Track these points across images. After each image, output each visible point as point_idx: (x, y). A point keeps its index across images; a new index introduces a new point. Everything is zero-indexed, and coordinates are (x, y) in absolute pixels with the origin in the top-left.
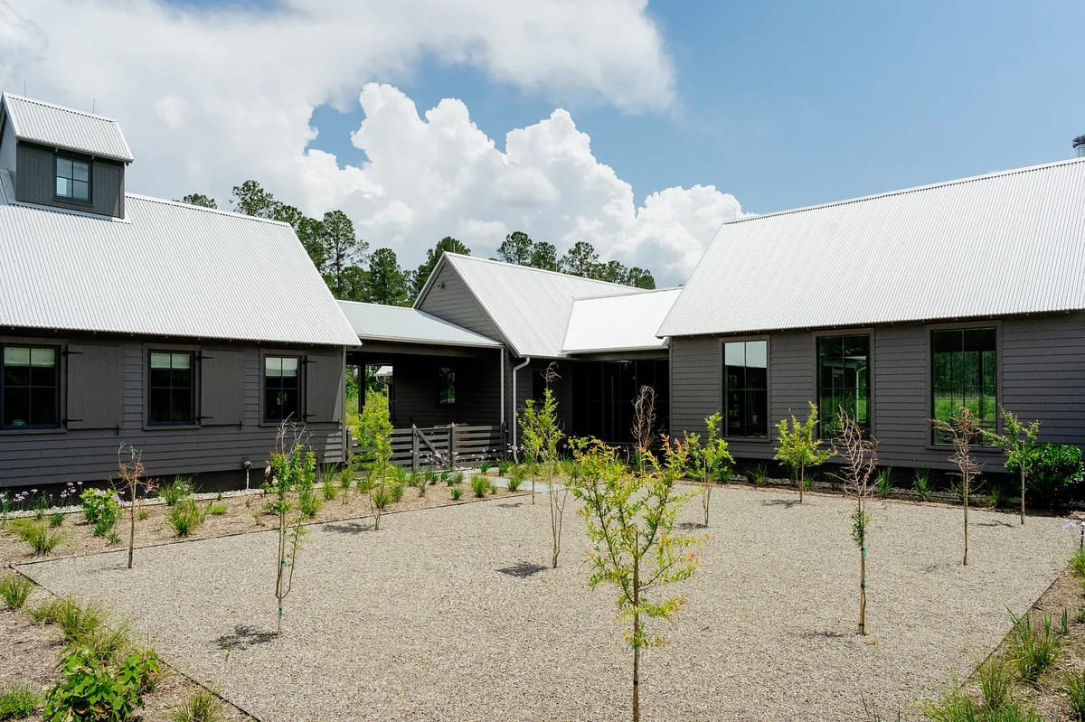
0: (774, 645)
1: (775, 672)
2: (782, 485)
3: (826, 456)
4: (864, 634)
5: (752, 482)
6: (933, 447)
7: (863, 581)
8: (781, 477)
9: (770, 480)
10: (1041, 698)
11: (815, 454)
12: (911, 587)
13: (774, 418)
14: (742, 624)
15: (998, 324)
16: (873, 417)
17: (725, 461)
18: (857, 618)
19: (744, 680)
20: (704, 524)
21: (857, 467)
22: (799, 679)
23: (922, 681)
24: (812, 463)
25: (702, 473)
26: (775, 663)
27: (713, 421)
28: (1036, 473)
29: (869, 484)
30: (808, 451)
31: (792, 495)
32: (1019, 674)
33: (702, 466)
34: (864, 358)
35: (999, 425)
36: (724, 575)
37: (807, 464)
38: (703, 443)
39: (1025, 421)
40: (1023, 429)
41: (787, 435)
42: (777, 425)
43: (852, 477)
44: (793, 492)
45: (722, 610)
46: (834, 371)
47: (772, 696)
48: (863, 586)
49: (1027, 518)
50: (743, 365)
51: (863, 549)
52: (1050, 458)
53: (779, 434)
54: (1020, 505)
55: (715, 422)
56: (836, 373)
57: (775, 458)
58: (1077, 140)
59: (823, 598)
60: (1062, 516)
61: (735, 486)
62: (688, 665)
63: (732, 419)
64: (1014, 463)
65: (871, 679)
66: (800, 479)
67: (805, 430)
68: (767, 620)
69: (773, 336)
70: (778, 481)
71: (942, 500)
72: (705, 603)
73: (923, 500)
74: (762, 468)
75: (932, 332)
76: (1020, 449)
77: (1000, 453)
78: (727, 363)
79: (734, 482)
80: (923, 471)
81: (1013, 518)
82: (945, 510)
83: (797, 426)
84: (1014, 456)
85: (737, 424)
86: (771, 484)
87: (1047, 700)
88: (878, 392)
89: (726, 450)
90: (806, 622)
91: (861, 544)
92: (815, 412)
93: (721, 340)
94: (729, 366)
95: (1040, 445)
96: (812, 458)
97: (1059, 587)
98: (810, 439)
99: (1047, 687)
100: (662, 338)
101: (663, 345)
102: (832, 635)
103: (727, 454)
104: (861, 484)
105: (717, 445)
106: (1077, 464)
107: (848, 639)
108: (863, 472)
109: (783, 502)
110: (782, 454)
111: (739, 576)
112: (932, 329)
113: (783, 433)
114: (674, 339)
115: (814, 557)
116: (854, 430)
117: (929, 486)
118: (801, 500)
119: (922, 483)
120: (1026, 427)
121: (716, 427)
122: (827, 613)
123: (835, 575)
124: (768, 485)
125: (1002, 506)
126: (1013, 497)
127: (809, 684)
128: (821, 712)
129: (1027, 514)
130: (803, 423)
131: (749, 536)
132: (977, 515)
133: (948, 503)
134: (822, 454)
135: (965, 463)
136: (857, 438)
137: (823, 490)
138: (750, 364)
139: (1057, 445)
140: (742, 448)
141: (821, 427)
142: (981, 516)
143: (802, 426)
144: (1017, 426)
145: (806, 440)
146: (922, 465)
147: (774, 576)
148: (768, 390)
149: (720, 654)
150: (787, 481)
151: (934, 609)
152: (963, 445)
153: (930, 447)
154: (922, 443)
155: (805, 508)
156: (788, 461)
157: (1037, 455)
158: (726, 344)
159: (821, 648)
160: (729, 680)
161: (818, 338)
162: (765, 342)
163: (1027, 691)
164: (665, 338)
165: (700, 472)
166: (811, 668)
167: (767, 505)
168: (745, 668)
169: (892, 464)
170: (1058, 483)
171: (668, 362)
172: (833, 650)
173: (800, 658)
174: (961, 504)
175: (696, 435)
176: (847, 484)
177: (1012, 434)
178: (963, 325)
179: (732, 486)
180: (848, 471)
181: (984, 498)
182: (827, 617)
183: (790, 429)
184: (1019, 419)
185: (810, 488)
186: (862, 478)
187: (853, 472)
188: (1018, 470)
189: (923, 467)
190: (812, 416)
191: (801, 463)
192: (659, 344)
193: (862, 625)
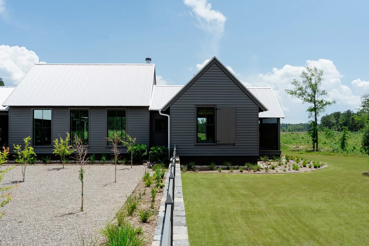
0: (49, 222)
1: (49, 232)
2: (56, 162)
3: (72, 151)
4: (82, 211)
5: (45, 162)
6: (108, 147)
7: (82, 193)
8: (56, 160)
9: (52, 161)
10: (133, 219)
11: (69, 151)
12: (99, 192)
13: (54, 138)
14: (36, 217)
15: (126, 109)
16: (89, 137)
17: (32, 155)
18: (80, 206)
19: (35, 238)
20: (22, 181)
21: (81, 154)
22: (58, 232)
23: (100, 222)
24: (68, 154)
25: (22, 160)
26: (49, 228)
27: (27, 140)
28: (135, 153)
29: (85, 160)
30: (66, 150)
31: (60, 166)
32: (128, 213)
33: (22, 158)
34: (87, 118)
35: (126, 139)
36: (30, 199)
37: (66, 154)
38: (23, 148)
39: (132, 138)
40: (132, 140)
41: (58, 144)
42: (54, 141)
43: (79, 158)
44: (61, 165)
45: (28, 213)
46: (77, 122)
47: (47, 242)
48: (82, 195)
49: (133, 166)
50: (42, 119)
51: (82, 182)
52: (139, 148)
53: (55, 144)
54: (131, 162)
55: (28, 140)
56: (77, 123)
57: (53, 153)
58: (146, 59)
59: (69, 201)
60: (141, 165)
61: (37, 165)
62: (11, 239)
63: (36, 139)
64: (130, 150)
65: (84, 226)
66: (63, 160)
67: (65, 142)
68: (47, 213)
69: (54, 109)
70: (55, 161)
71: (110, 163)
72: (21, 212)
73: (104, 164)
74: (49, 157)
75: (108, 110)
76: (131, 146)
77: (126, 148)
78: (35, 118)
79: (37, 163)
80: (105, 155)
81: (129, 167)
82: (111, 166)
83: (62, 141)
84: (130, 148)
85: (39, 141)
86: (52, 162)
87: (134, 219)
88: (91, 129)
89: (33, 151)
90: (62, 211)
91: (82, 180)
92: (69, 136)
93: (32, 109)
94: (36, 119)
95: (136, 145)
96: (68, 152)
97: (140, 185)
98: (67, 145)
99: (135, 215)
100: (5, 106)
101: (6, 109)
102: (72, 213)
103: (33, 153)
104: (82, 160)
105: (29, 149)
106: (145, 150)
107: (77, 214)
108: (83, 155)
109: (56, 169)
110: (56, 151)
111: (37, 199)
112: (108, 109)
113: (56, 144)
114: (11, 107)
115: (67, 187)
116: (80, 142)
117: (106, 159)
118: (63, 167)
119: (104, 158)
120: (133, 140)
121: (28, 142)
122: (70, 206)
123: (74, 192)
124: (51, 163)
125: (127, 164)
126: (129, 160)
127: (61, 233)
128: (65, 242)
129: (133, 165)
130: (64, 140)
131: (42, 183)
132: (119, 167)
133: (112, 164)
134: (71, 150)
135: (116, 151)
136: (81, 144)
137: (72, 163)
138: (44, 118)
139: (140, 145)
140: (40, 150)
141: (71, 141)
142: (121, 167)
143: (64, 141)
144: (130, 139)
145: (65, 146)
146: (104, 152)
147: (51, 196)
148: (52, 128)
149: (25, 231)
150: (59, 161)
151: (106, 198)
152: (115, 146)
153: (107, 146)
154: (105, 145)
155: (65, 170)
156: (59, 154)
157: (135, 148)
158: (35, 110)
159: (67, 219)
160: (29, 240)
161: (71, 110)
162: (51, 110)
163: (130, 218)
164: (6, 107)
165: (21, 160)
166: (63, 227)
167: (50, 170)
168: (36, 233)
169: (95, 153)
170: (141, 155)
171: (8, 116)
172: (71, 219)
173: (59, 225)
174: (114, 164)
175: (19, 146)
176: (78, 160)
177: (129, 142)
178: (117, 109)
179: (36, 165)
180: (78, 156)
181: (122, 161)
182: (70, 208)
183: (59, 142)
184: (131, 137)
185: (67, 163)
186: (82, 158)
187: (79, 156)
188: (131, 152)
189: (104, 153)
190: (68, 137)
191: (63, 154)
192: (4, 109)
193: (82, 208)
